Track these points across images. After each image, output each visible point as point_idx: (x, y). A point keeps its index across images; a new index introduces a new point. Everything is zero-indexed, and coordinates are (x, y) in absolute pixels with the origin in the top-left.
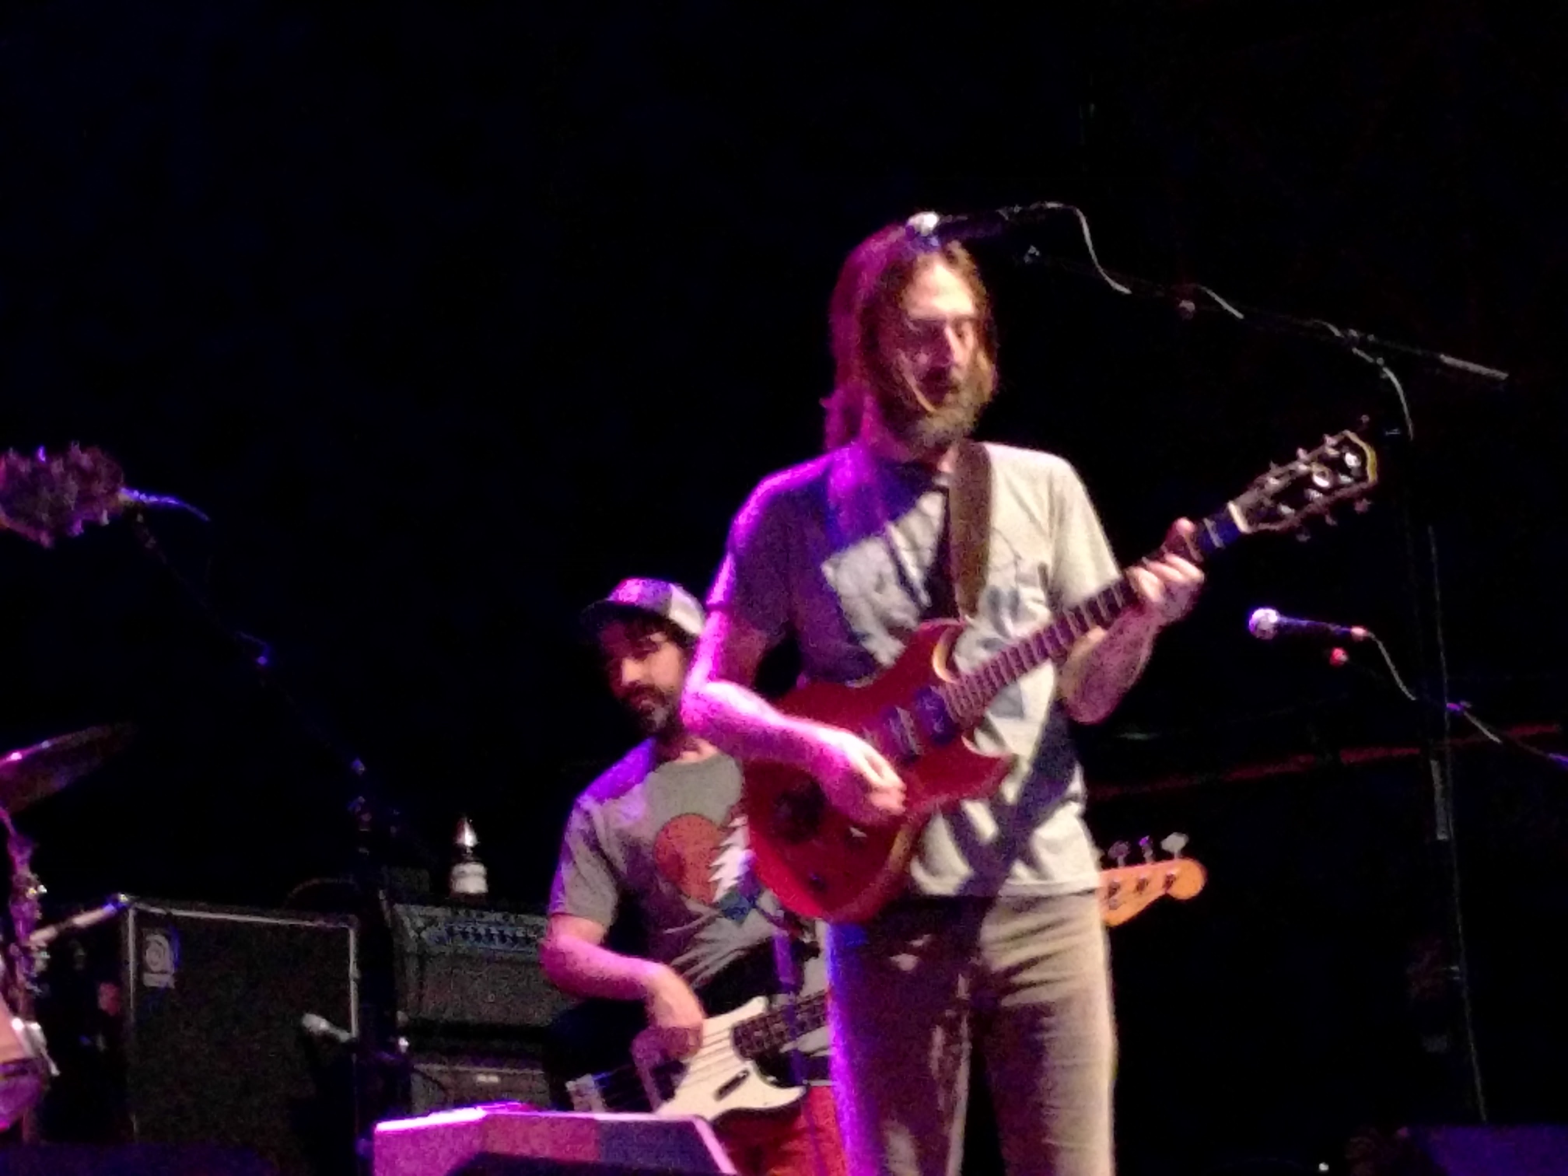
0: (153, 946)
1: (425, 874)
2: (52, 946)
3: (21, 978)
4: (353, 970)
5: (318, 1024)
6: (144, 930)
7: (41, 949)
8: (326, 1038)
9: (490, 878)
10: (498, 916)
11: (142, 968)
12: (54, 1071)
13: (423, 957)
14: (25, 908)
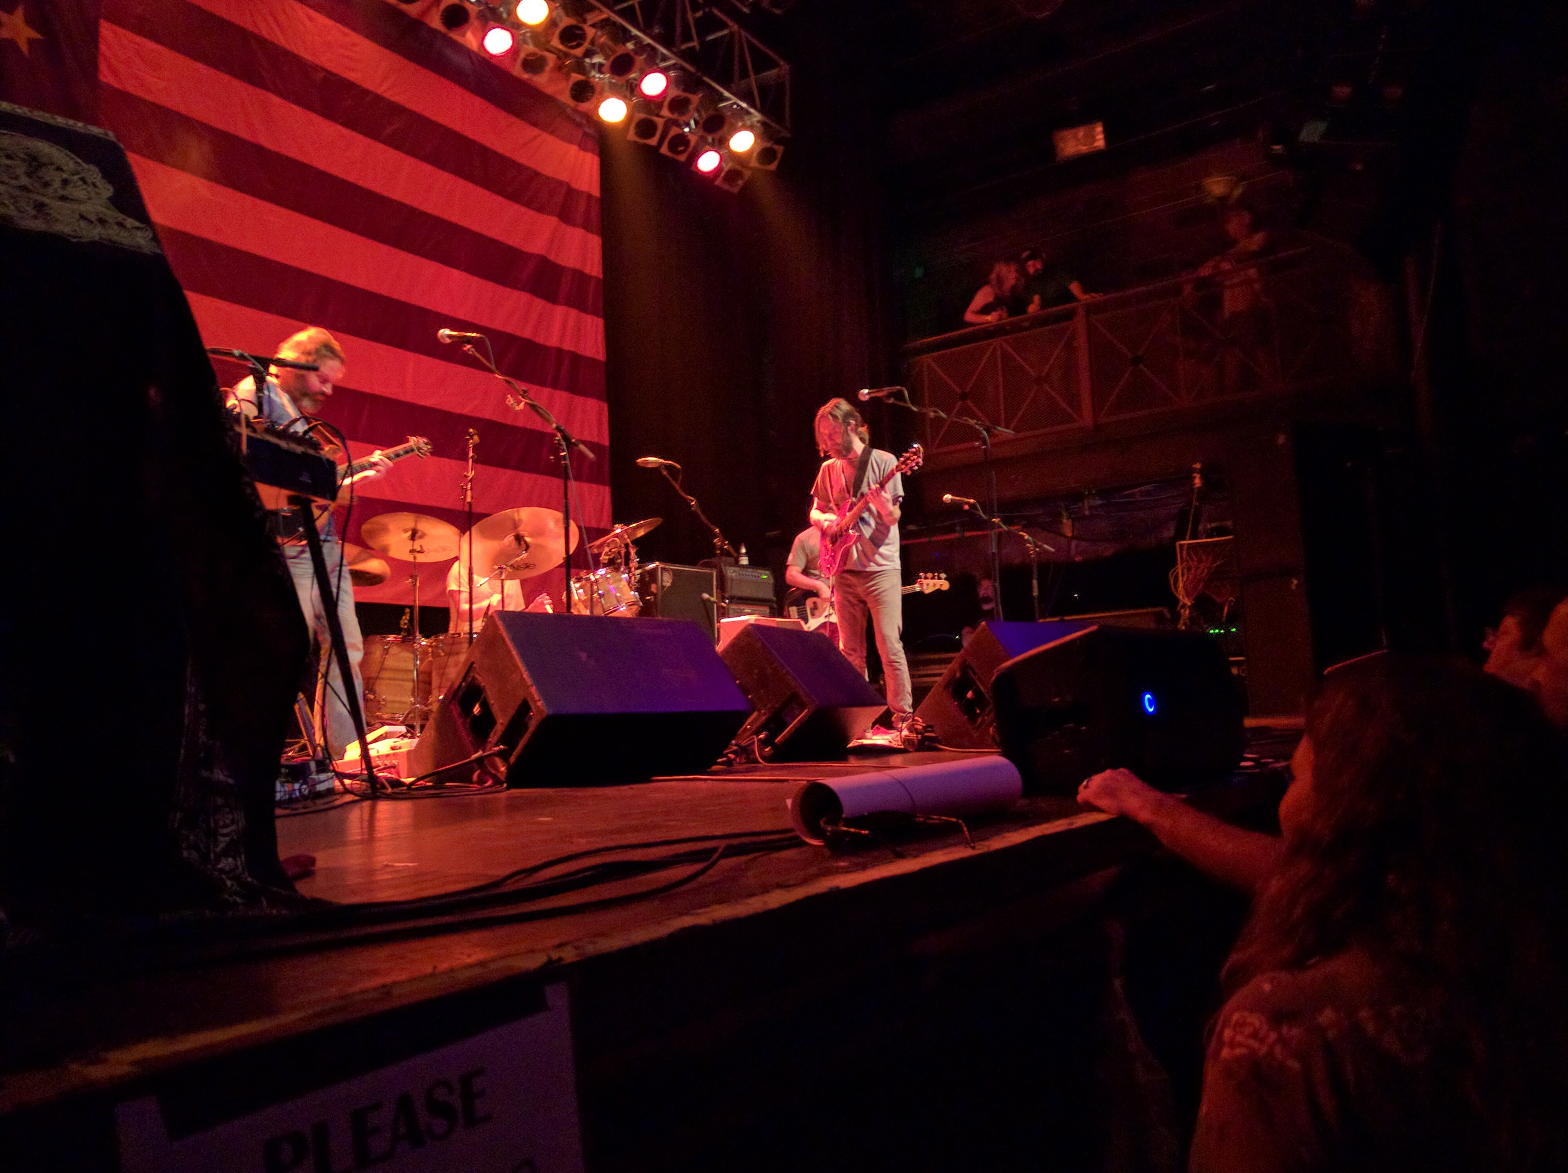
0: (665, 575)
1: (733, 559)
4: (715, 582)
5: (706, 596)
6: (663, 571)
7: (638, 575)
8: (709, 600)
9: (750, 560)
10: (750, 570)
11: (662, 581)
13: (732, 580)
14: (634, 564)
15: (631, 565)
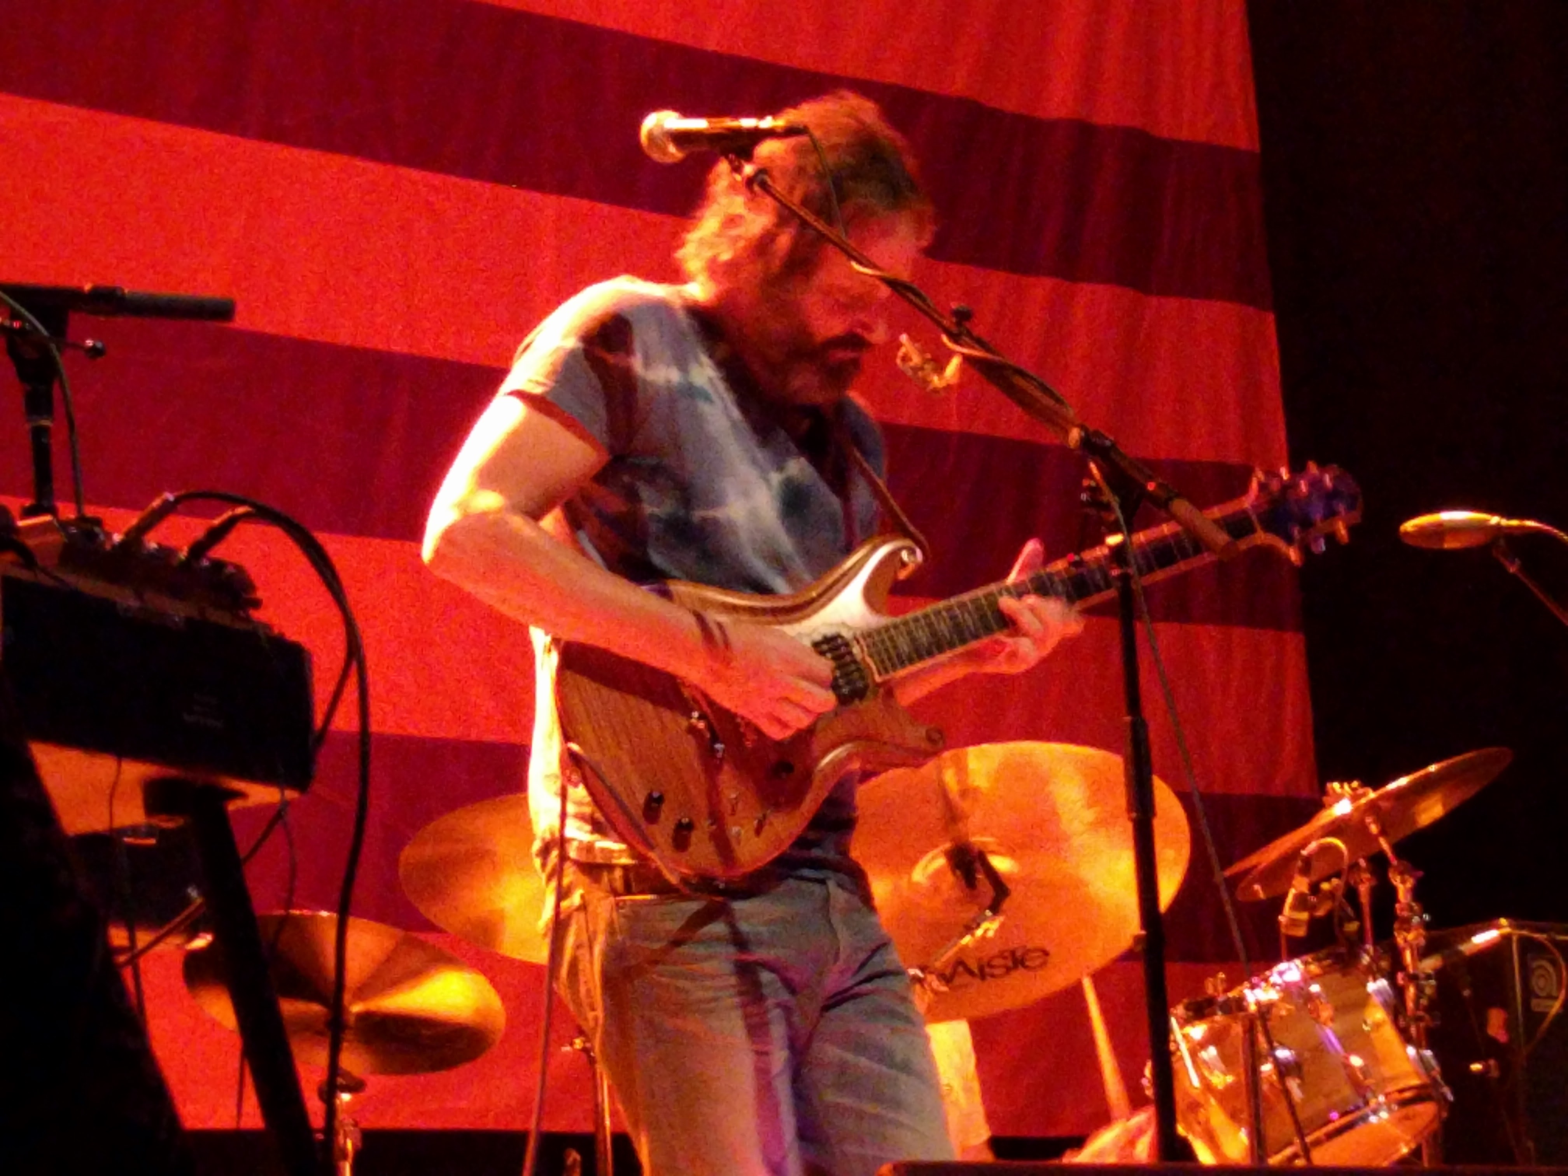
0: (1539, 971)
2: (1440, 974)
7: (1428, 977)
11: (1528, 993)
12: (1450, 1097)
14: (1410, 936)
15: (1400, 941)
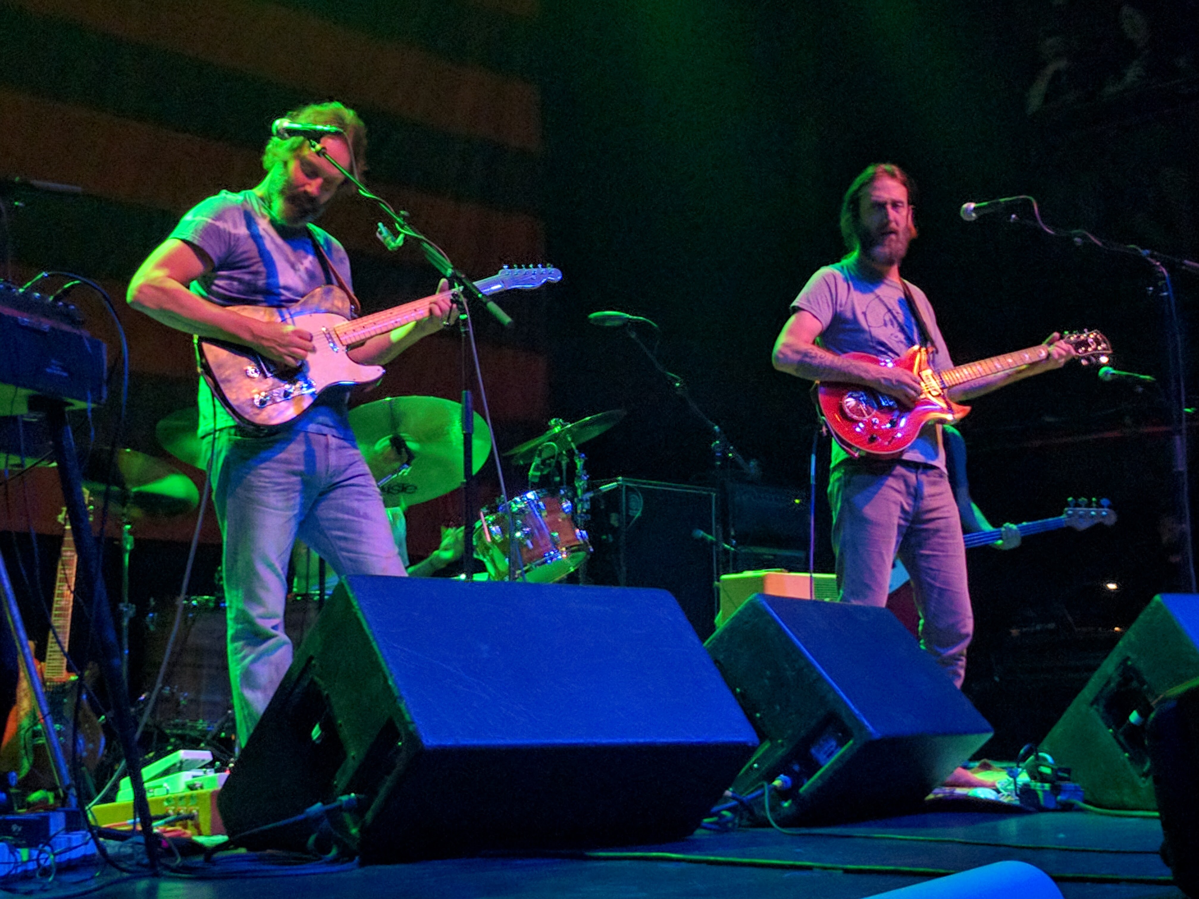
0: (632, 499)
2: (592, 499)
3: (579, 511)
4: (714, 510)
5: (701, 533)
6: (630, 493)
7: (587, 501)
8: (704, 539)
11: (628, 508)
12: (592, 550)
14: (581, 484)
15: (577, 485)
